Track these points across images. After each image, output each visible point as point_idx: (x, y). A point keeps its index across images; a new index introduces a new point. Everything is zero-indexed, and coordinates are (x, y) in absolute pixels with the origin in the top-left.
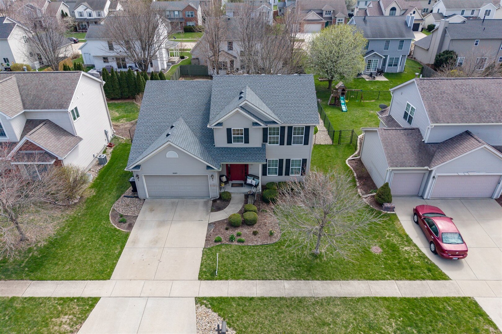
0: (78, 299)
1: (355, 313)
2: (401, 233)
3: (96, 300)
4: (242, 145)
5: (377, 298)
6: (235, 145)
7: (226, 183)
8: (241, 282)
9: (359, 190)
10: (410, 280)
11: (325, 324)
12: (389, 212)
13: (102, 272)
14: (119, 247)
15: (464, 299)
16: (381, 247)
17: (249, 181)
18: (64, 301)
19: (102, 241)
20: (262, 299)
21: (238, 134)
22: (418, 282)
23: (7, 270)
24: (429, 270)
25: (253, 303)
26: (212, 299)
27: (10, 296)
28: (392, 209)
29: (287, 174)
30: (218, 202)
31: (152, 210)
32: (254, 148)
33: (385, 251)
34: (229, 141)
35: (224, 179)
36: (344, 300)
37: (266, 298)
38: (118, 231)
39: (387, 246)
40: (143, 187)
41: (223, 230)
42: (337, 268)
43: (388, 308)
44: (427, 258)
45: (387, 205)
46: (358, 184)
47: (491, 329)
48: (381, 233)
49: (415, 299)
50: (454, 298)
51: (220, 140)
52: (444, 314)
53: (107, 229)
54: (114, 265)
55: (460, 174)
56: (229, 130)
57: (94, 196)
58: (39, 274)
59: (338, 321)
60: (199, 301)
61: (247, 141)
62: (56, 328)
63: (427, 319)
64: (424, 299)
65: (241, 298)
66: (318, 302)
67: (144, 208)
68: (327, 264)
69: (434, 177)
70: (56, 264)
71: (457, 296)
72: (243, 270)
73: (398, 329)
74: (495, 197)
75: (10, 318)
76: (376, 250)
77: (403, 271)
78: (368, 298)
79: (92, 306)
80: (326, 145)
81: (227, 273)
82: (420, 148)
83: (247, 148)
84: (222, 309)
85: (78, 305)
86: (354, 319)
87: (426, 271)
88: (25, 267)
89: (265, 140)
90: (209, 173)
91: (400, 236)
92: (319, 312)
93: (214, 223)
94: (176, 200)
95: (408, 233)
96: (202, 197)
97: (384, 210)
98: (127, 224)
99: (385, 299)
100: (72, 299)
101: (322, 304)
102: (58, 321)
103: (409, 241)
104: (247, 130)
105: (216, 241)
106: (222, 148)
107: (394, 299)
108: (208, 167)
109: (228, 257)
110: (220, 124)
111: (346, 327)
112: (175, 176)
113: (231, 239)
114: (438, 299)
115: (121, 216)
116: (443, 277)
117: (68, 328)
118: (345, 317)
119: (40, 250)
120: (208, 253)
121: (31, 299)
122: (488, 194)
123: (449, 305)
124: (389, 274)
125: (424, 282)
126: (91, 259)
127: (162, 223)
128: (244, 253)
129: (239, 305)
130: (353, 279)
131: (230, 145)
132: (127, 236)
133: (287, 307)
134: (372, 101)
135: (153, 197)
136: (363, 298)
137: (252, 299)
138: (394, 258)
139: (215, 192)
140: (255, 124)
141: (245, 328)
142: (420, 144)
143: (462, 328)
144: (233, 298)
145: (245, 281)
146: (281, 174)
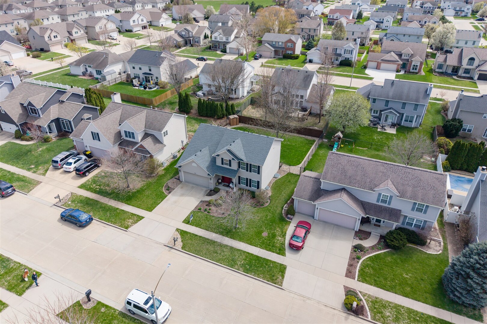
0: (138, 215)
1: (231, 254)
2: (284, 231)
3: (143, 218)
4: (228, 167)
5: (245, 252)
6: (224, 166)
8: (198, 228)
9: (286, 205)
10: (267, 250)
11: (216, 253)
12: (289, 220)
13: (150, 208)
14: (161, 200)
15: (281, 265)
16: (269, 234)
18: (133, 214)
19: (156, 196)
20: (200, 237)
21: (226, 161)
22: (270, 252)
23: (119, 197)
24: (280, 250)
25: (196, 237)
26: (183, 231)
27: (117, 207)
28: (291, 219)
29: (250, 186)
30: (212, 191)
31: (182, 188)
32: (233, 170)
33: (269, 237)
34: (222, 164)
36: (232, 248)
37: (202, 237)
38: (164, 193)
39: (272, 234)
40: (182, 175)
41: (204, 205)
42: (240, 236)
43: (246, 257)
44: (284, 245)
45: (289, 216)
46: (288, 202)
47: (281, 278)
48: (275, 228)
49: (261, 257)
50: (278, 263)
51: (219, 163)
52: (267, 267)
53: (160, 191)
54: (155, 207)
55: (332, 211)
56: (222, 159)
57: (163, 175)
58: (129, 202)
59: (222, 254)
60: (178, 230)
61: (230, 166)
62: (127, 223)
63: (258, 266)
64: (264, 259)
65: (193, 234)
66: (220, 245)
67: (180, 186)
68: (237, 233)
69: (317, 208)
70: (136, 200)
71: (280, 263)
72: (201, 224)
73: (242, 264)
74: (355, 230)
75: (114, 215)
76: (265, 234)
77: (267, 246)
78: (242, 250)
79: (141, 219)
80: (295, 174)
81: (194, 223)
82: (316, 191)
83: (230, 169)
84: (183, 235)
85: (137, 218)
86: (229, 255)
87: (278, 250)
88: (125, 198)
89: (239, 167)
90: (209, 176)
91: (282, 232)
92: (218, 249)
93: (203, 201)
94: (194, 186)
95: (287, 232)
96: (206, 188)
97: (287, 218)
98: (169, 191)
99: (248, 253)
100: (135, 215)
101: (222, 246)
102: (128, 220)
103: (284, 235)
104: (230, 161)
105: (199, 209)
106: (219, 166)
107: (252, 254)
108: (209, 174)
109: (199, 217)
110: (218, 155)
111: (223, 257)
112: (195, 174)
113: (205, 210)
114: (270, 261)
115: (169, 187)
116: (284, 254)
117: (130, 224)
118: (226, 253)
119: (133, 193)
120: (193, 213)
121: (123, 210)
122: (352, 227)
123: (273, 265)
124: (260, 245)
125: (272, 253)
126: (148, 202)
127: (182, 195)
128: (207, 218)
129: (190, 236)
130: (243, 242)
131: (222, 166)
132: (166, 196)
133: (208, 243)
134: (365, 149)
135: (186, 181)
136: (240, 250)
137: (196, 235)
138: (270, 240)
139: (212, 187)
140: (233, 159)
141: (187, 244)
142: (318, 189)
143: (268, 273)
144: (190, 233)
145: (199, 229)
146: (247, 185)
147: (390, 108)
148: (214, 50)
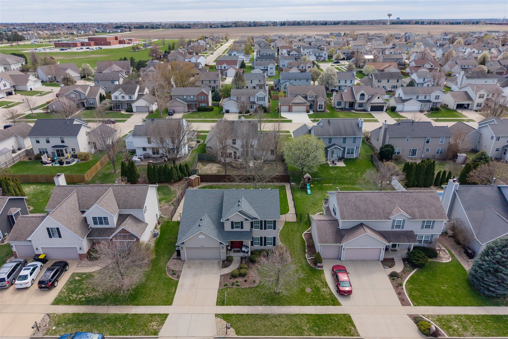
0: (158, 314)
1: (291, 321)
2: (323, 280)
3: (166, 316)
4: (239, 230)
5: (303, 314)
6: (235, 230)
7: (230, 250)
8: (238, 306)
9: (306, 255)
10: (322, 305)
11: (276, 326)
12: (320, 269)
13: (167, 301)
14: (174, 288)
15: (345, 315)
16: (311, 288)
17: (243, 249)
18: (152, 315)
19: (165, 285)
20: (247, 315)
21: (237, 224)
22: (325, 307)
23: (120, 300)
24: (332, 301)
25: (243, 317)
26: (223, 314)
27: (125, 313)
28: (322, 267)
29: (265, 245)
30: (226, 262)
31: (189, 267)
32: (246, 231)
33: (313, 291)
34: (232, 228)
35: (229, 248)
36: (287, 315)
37: (249, 314)
38: (172, 279)
39: (315, 287)
40: (184, 254)
41: (228, 279)
42: (286, 300)
43: (307, 319)
44: (333, 294)
45: (319, 264)
46: (306, 251)
47: (353, 328)
48: (313, 280)
49: (321, 315)
50: (341, 314)
51: (228, 227)
52: (333, 322)
53: (166, 278)
54: (173, 298)
55: (358, 247)
56: (232, 222)
57: (155, 258)
58: (136, 302)
59: (283, 324)
60: (217, 315)
61: (242, 228)
62: (151, 327)
63: (324, 324)
64: (326, 315)
65: (237, 314)
66: (274, 316)
67: (185, 266)
68: (282, 298)
69: (344, 249)
70: (144, 297)
71: (342, 313)
72: (239, 301)
73: (309, 328)
74: (380, 260)
75: (128, 323)
76: (308, 290)
77: (319, 301)
78: (299, 314)
79: (166, 318)
80: (292, 222)
81: (231, 302)
82: (337, 232)
83: (242, 231)
84: (228, 319)
85: (159, 317)
86: (290, 324)
87: (331, 301)
88: (128, 299)
89: (252, 227)
90: (221, 246)
91: (323, 282)
92: (274, 321)
93: (223, 275)
94: (202, 261)
95: (327, 281)
96: (216, 259)
97: (317, 267)
98: (176, 275)
99: (307, 315)
100: (156, 315)
101: (276, 317)
102: (151, 324)
103: (326, 285)
104: (242, 222)
105: (225, 286)
106: (228, 231)
107: (311, 315)
108: (221, 243)
109: (231, 294)
110: (228, 220)
111: (286, 327)
112: (202, 248)
113: (233, 284)
114: (332, 315)
115: (173, 271)
116: (339, 304)
117: (157, 327)
118: (286, 323)
119: (134, 290)
120: (221, 292)
121: (135, 314)
122: (377, 258)
123: (337, 318)
124: (312, 303)
125: (328, 306)
126: (160, 294)
127: (195, 275)
128: (239, 292)
129: (236, 317)
130: (293, 305)
131: (233, 230)
132: (177, 282)
133: (259, 318)
134: (330, 185)
135: (189, 259)
136: (297, 314)
137: (242, 315)
138: (317, 295)
139: (224, 257)
140: (246, 220)
141: (239, 327)
142: (337, 230)
143: (339, 328)
144: (233, 314)
145: (240, 306)
146: (261, 245)
147: (334, 144)
148: (116, 110)
